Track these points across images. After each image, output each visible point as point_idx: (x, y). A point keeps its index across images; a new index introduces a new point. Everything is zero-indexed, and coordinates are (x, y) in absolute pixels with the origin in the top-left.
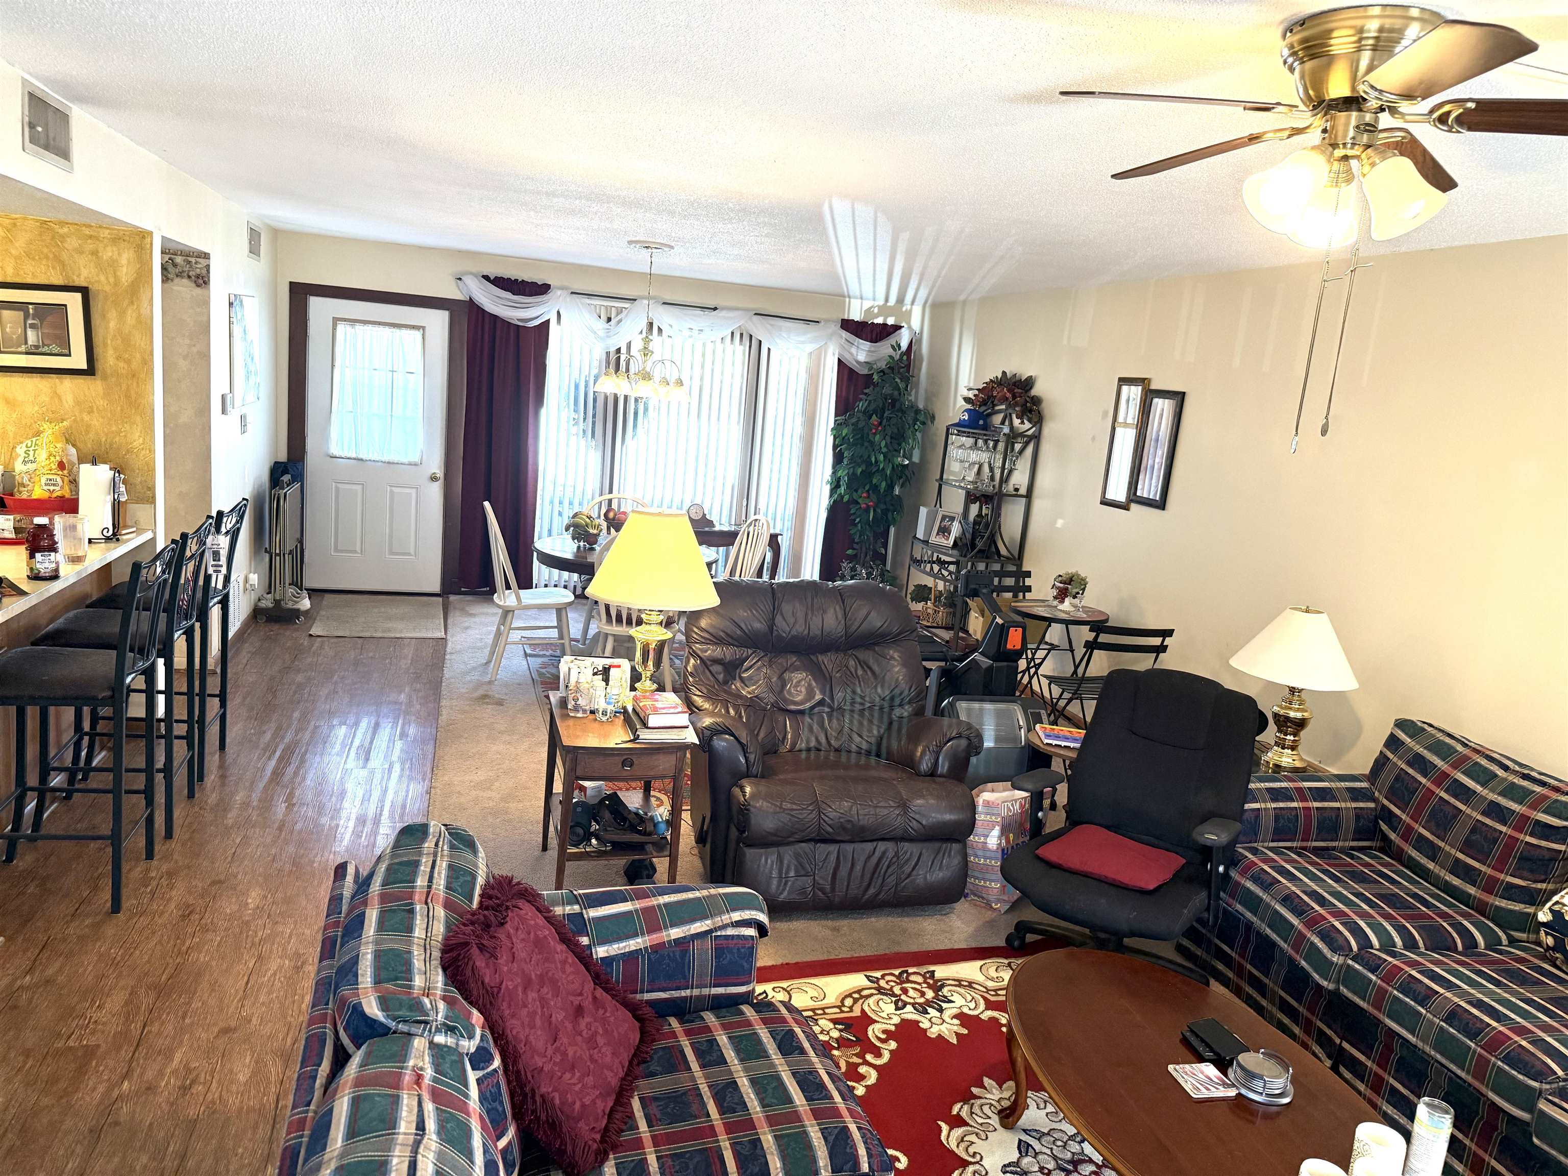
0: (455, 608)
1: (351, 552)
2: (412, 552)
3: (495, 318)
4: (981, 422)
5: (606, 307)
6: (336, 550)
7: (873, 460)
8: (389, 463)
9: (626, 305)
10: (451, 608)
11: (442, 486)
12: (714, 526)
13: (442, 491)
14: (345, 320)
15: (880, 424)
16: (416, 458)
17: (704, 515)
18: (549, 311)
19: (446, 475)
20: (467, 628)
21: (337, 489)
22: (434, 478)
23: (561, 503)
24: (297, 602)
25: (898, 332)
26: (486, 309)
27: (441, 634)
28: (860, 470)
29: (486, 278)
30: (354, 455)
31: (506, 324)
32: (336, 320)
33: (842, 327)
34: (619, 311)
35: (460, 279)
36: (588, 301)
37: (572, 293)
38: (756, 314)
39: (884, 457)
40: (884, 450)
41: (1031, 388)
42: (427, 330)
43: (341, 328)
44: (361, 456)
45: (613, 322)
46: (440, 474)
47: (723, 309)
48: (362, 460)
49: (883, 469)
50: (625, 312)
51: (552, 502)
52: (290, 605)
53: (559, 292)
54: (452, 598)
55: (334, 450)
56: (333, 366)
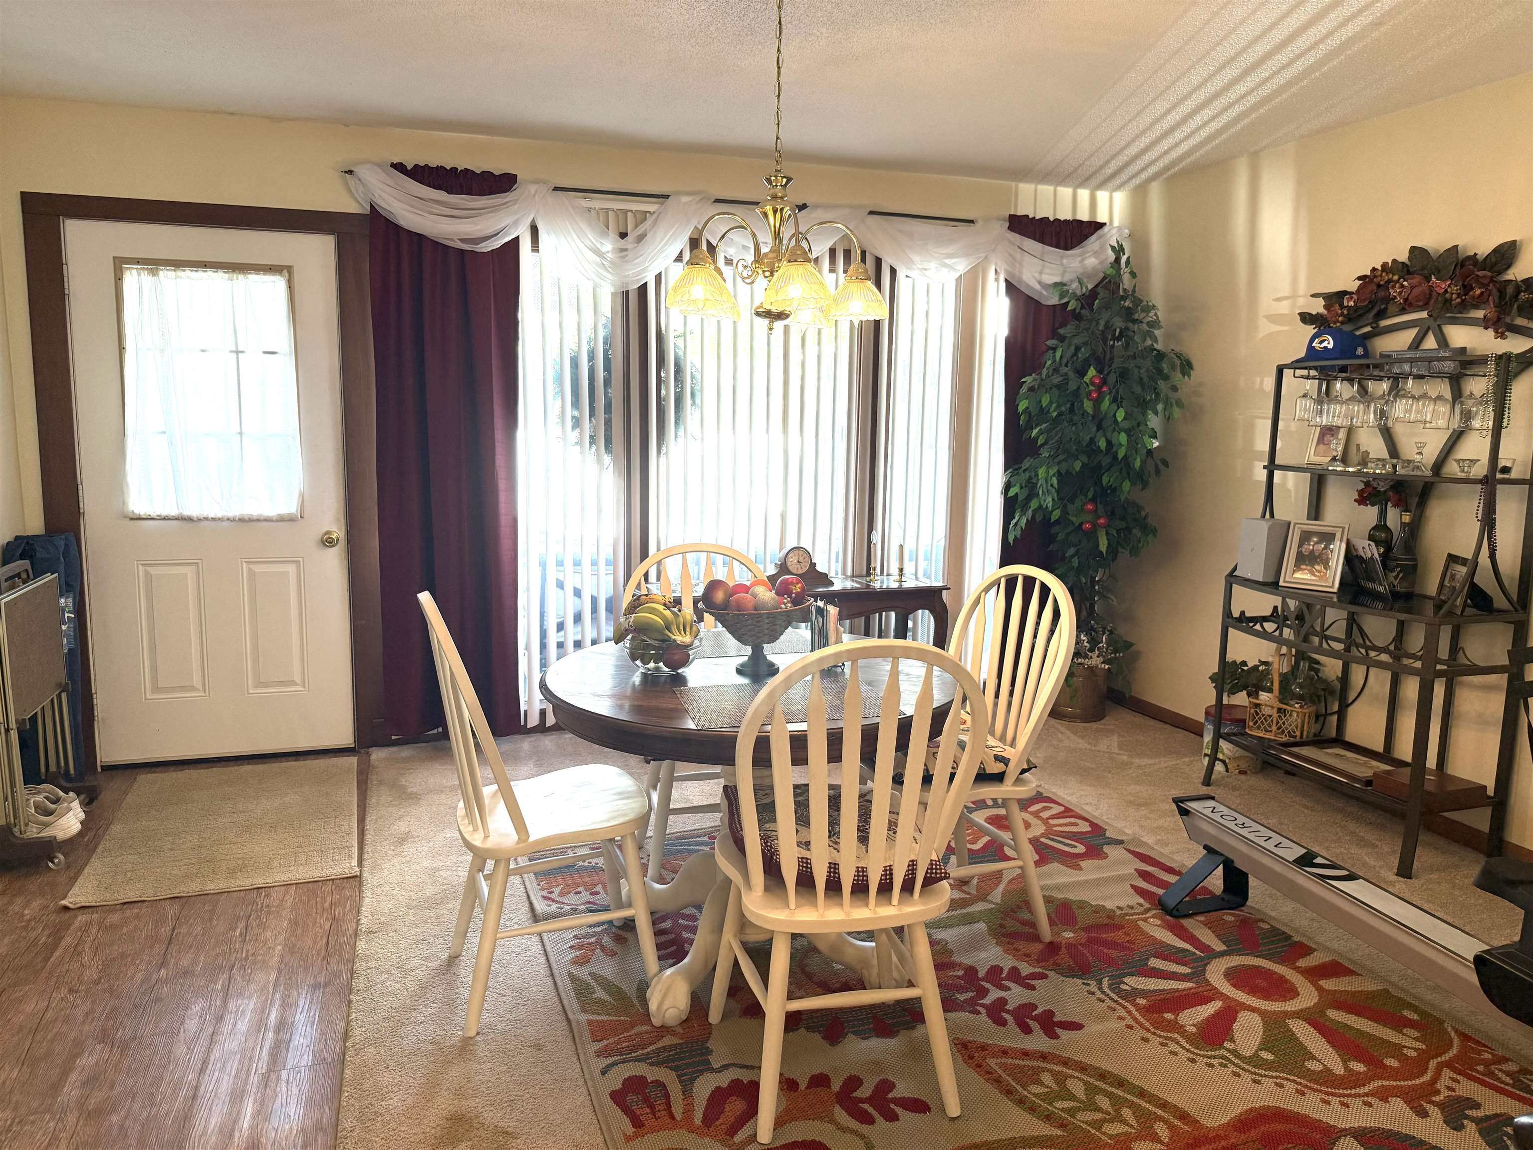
0: (381, 783)
1: (183, 689)
2: (297, 678)
3: (419, 239)
4: (1360, 351)
5: (617, 212)
6: (156, 689)
7: (1102, 444)
8: (242, 520)
9: (652, 208)
10: (373, 778)
11: (344, 555)
12: (832, 584)
13: (345, 563)
14: (138, 262)
15: (1104, 382)
16: (290, 507)
17: (813, 565)
18: (516, 223)
19: (349, 533)
20: (403, 839)
21: (149, 577)
22: (327, 542)
23: (560, 564)
24: (47, 825)
25: (1100, 232)
26: (403, 223)
27: (350, 866)
28: (1078, 466)
29: (399, 167)
30: (174, 512)
31: (439, 248)
32: (119, 264)
33: (1011, 228)
34: (642, 217)
35: (350, 172)
36: (585, 204)
37: (556, 189)
38: (871, 213)
39: (1129, 436)
40: (1126, 425)
41: (1509, 266)
42: (296, 270)
43: (132, 279)
44: (187, 512)
45: (630, 238)
46: (338, 532)
47: (817, 206)
48: (189, 519)
49: (1125, 457)
50: (650, 220)
51: (543, 565)
52: (33, 832)
53: (533, 188)
54: (378, 755)
55: (137, 504)
56: (121, 349)
